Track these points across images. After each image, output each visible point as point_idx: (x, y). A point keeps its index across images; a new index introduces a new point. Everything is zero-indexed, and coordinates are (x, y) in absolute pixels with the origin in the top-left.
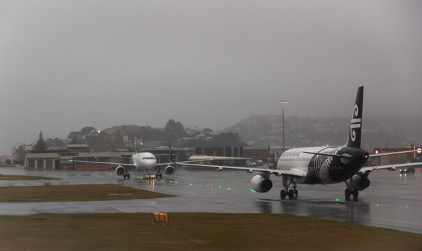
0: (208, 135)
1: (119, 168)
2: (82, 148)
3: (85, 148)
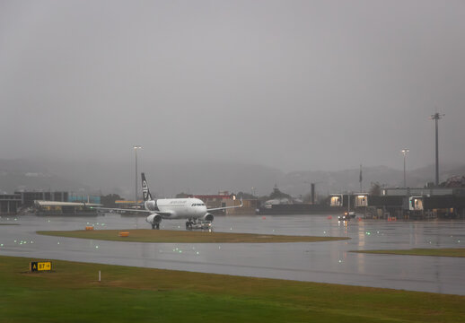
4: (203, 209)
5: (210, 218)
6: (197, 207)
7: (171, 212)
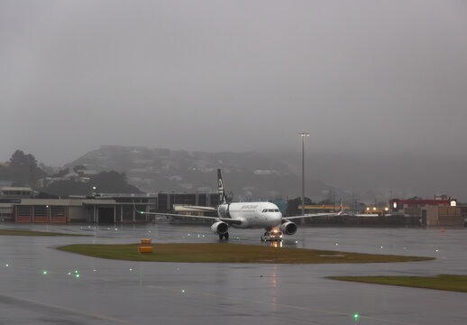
0: (82, 175)
1: (221, 224)
2: (24, 192)
3: (28, 193)
4: (277, 216)
5: (291, 229)
6: (269, 214)
7: (242, 219)
